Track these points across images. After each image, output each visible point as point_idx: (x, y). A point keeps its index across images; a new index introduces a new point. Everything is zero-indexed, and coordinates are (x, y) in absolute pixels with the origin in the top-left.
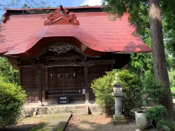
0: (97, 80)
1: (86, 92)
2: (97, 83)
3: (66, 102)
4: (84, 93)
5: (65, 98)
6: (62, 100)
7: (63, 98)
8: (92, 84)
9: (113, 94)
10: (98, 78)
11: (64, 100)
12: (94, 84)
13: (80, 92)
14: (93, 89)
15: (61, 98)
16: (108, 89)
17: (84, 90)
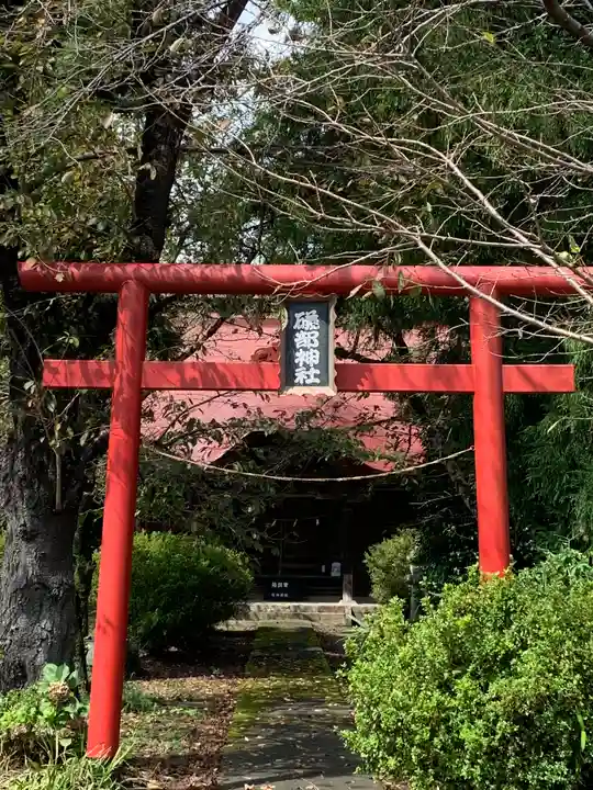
0: (378, 546)
1: (343, 570)
2: (378, 553)
3: (286, 595)
4: (335, 573)
5: (286, 585)
6: (277, 590)
7: (280, 585)
8: (367, 555)
9: (408, 578)
10: (380, 541)
11: (283, 590)
12: (370, 555)
13: (323, 570)
14: (370, 565)
15: (274, 585)
16: (398, 566)
17: (336, 565)
